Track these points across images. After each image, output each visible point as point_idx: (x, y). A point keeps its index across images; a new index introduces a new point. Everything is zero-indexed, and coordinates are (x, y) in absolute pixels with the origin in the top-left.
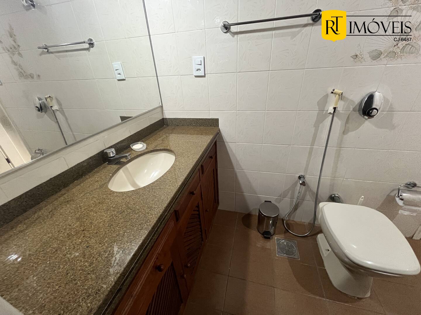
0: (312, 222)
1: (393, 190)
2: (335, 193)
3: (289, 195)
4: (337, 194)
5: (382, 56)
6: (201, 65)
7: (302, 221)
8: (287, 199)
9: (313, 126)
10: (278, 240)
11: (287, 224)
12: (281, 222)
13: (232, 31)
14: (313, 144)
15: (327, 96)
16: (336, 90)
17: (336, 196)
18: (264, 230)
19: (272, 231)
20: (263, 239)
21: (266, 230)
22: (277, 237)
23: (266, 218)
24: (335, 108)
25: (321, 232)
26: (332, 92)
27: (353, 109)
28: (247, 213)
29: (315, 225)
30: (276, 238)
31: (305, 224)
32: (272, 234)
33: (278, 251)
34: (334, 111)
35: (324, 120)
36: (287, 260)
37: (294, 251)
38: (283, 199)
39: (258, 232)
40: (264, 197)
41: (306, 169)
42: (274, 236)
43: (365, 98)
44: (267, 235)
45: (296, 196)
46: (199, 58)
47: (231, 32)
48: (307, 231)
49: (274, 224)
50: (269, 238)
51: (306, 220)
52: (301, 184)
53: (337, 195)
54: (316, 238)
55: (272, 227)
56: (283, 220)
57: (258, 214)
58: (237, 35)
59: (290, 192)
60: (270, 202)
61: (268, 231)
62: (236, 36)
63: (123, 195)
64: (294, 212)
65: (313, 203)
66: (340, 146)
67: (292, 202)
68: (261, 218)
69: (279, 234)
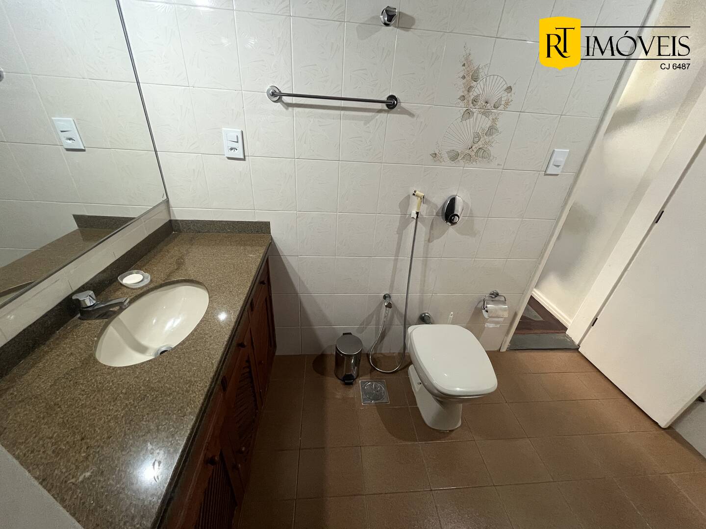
0: (402, 351)
1: (480, 302)
2: (425, 312)
3: (373, 322)
4: (428, 312)
5: (460, 158)
6: (237, 142)
7: (391, 352)
8: (372, 326)
9: (396, 233)
10: (363, 383)
11: (374, 360)
12: (366, 357)
13: (285, 102)
14: (397, 254)
15: (408, 197)
16: (417, 192)
17: (425, 316)
18: (344, 374)
19: (354, 373)
20: (344, 386)
21: (347, 374)
22: (362, 379)
23: (345, 357)
24: (417, 213)
25: (411, 363)
26: (414, 194)
27: (437, 213)
28: (320, 354)
29: (406, 354)
30: (360, 381)
31: (395, 355)
32: (355, 378)
33: (364, 397)
34: (417, 217)
35: (407, 226)
36: (375, 407)
37: (383, 394)
38: (366, 328)
39: (336, 378)
40: (341, 328)
41: (392, 286)
42: (357, 380)
43: (447, 201)
44: (348, 381)
45: (382, 322)
46: (235, 132)
47: (283, 102)
48: (397, 364)
49: (357, 363)
50: (351, 384)
51: (396, 350)
52: (386, 306)
53: (428, 315)
54: (407, 372)
55: (354, 368)
56: (368, 355)
57: (335, 353)
58: (292, 108)
59: (375, 317)
60: (350, 334)
61: (350, 373)
62: (290, 109)
63: (134, 372)
64: (381, 342)
65: (402, 327)
66: (426, 257)
67: (377, 329)
68: (340, 359)
69: (364, 374)
